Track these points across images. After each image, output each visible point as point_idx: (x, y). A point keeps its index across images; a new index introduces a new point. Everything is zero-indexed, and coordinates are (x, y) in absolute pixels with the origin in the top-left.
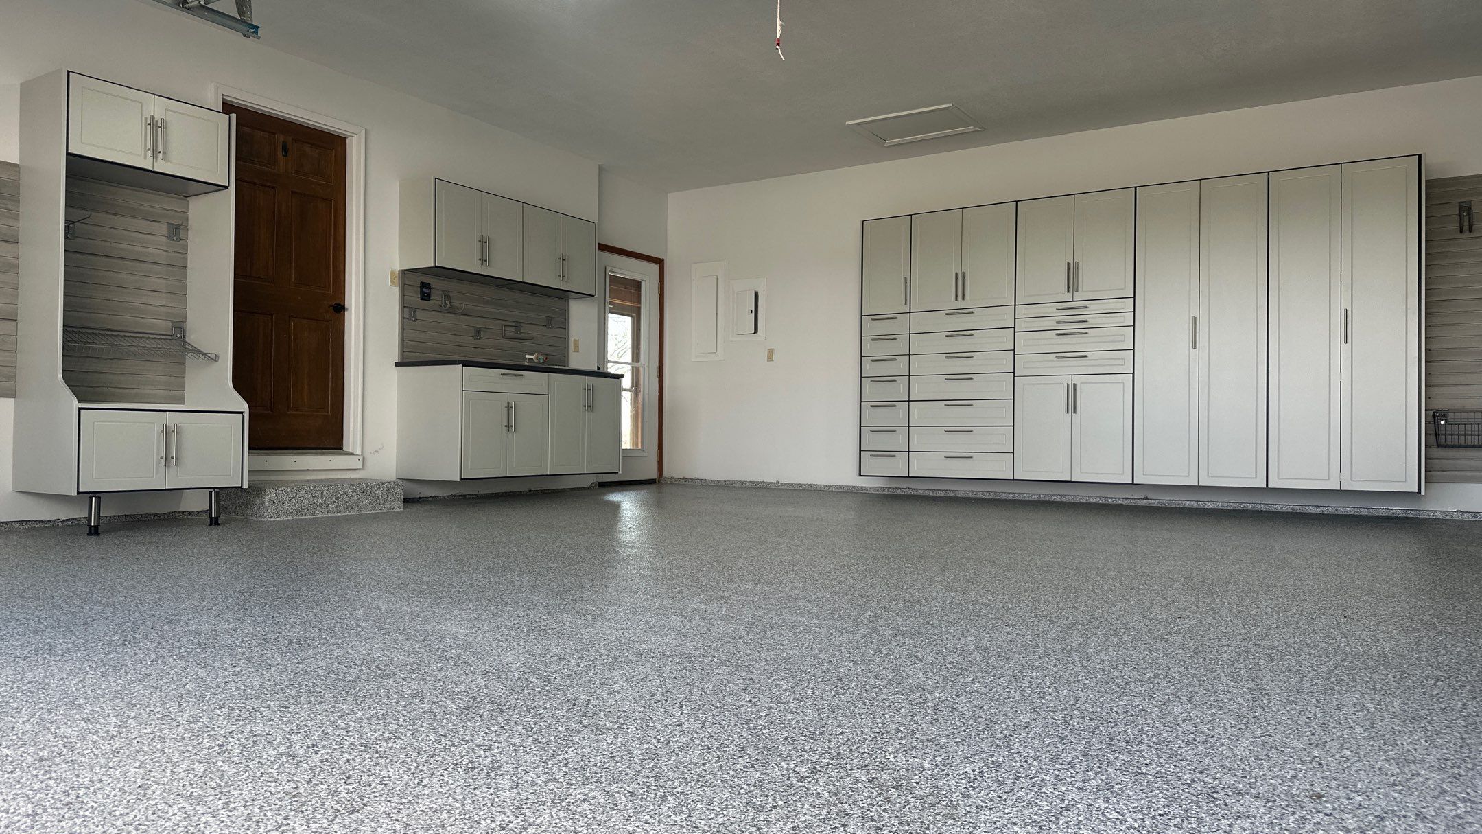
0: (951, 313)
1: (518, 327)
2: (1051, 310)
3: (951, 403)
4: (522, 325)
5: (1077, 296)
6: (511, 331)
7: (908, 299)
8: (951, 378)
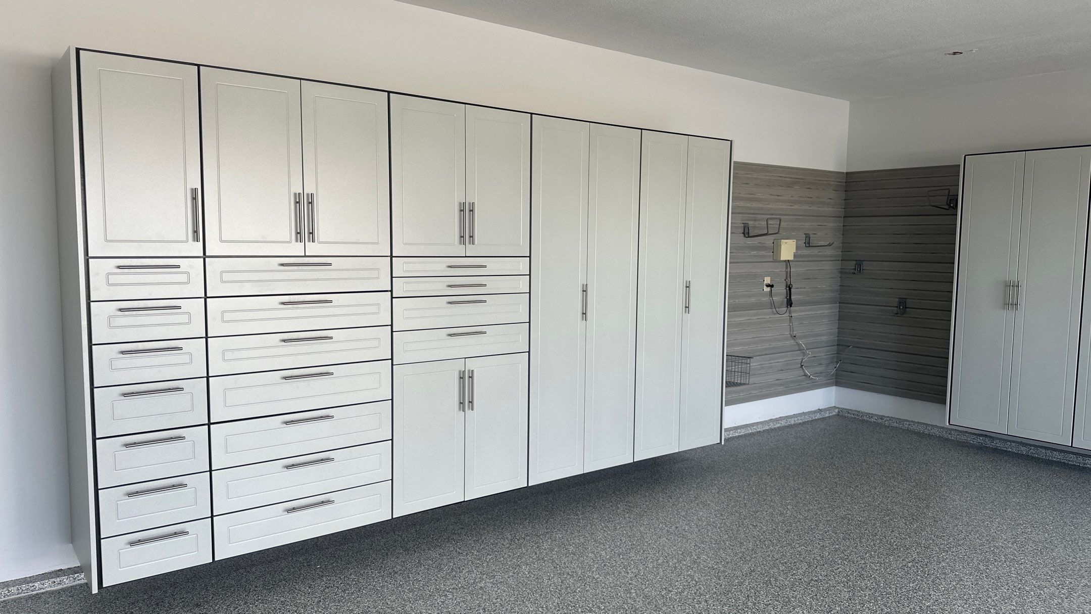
0: (289, 263)
2: (439, 266)
3: (293, 418)
5: (471, 250)
7: (199, 232)
8: (292, 376)
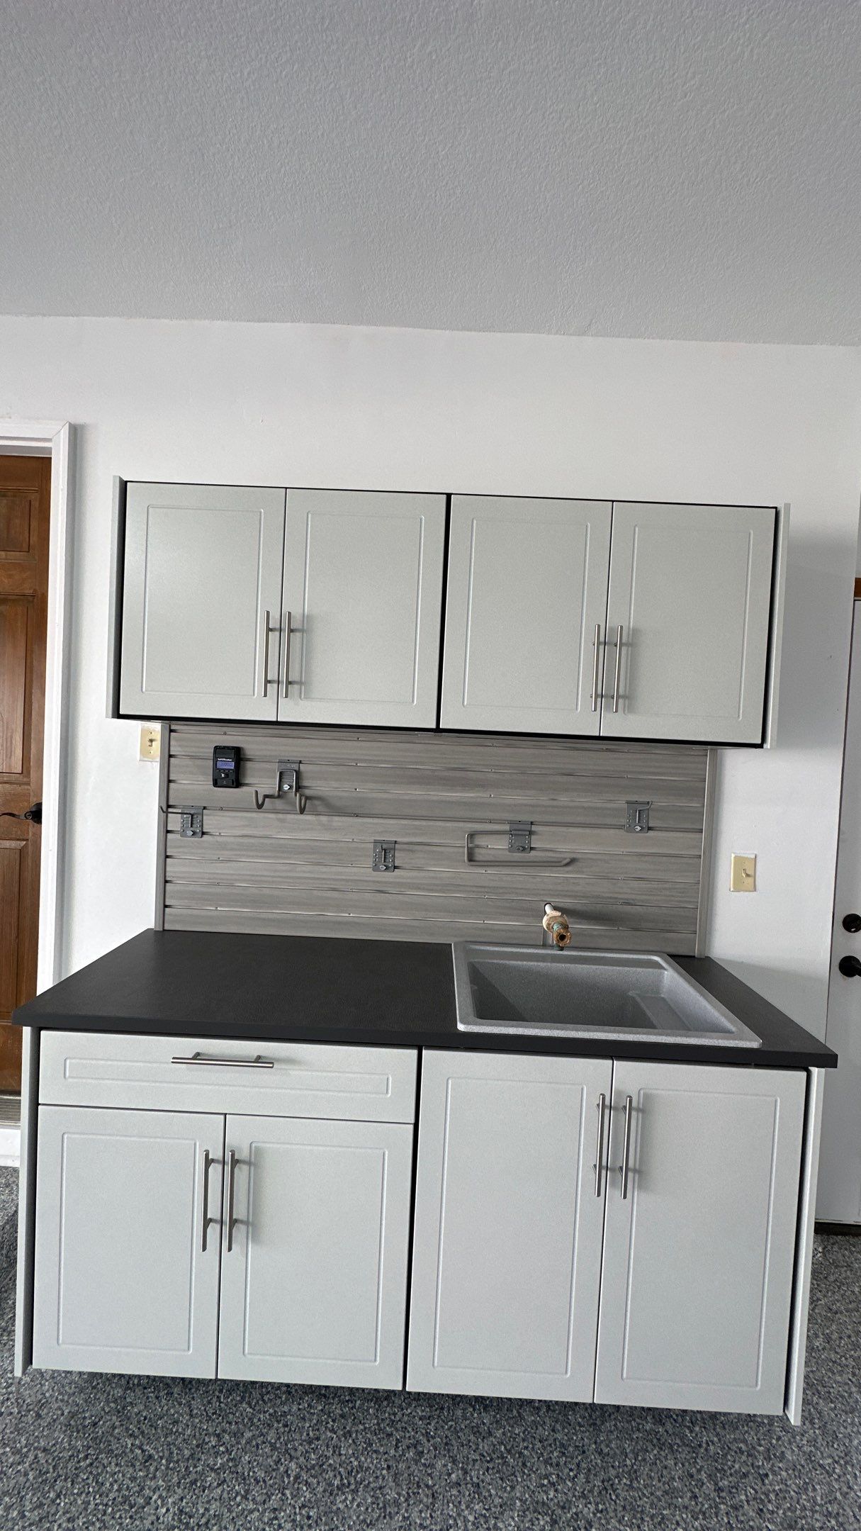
1: (522, 833)
4: (534, 828)
6: (497, 846)
